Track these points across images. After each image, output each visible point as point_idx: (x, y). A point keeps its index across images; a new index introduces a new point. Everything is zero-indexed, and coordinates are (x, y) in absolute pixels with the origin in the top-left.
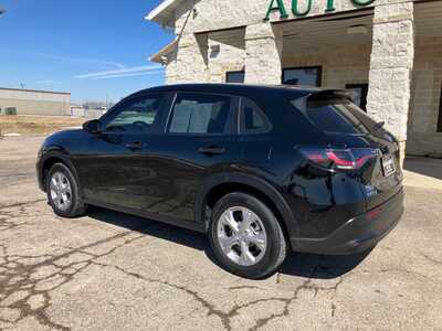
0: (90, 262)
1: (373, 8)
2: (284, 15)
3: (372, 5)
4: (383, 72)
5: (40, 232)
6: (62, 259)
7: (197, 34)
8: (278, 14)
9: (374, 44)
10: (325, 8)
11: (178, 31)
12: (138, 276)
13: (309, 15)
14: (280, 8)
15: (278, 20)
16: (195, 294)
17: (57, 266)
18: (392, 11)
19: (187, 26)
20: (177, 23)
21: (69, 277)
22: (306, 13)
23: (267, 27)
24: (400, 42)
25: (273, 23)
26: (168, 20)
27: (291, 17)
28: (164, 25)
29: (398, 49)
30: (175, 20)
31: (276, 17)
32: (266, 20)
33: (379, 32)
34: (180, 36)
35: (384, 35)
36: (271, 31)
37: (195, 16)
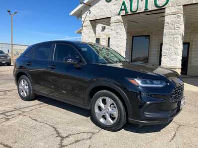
0: (20, 114)
1: (165, 8)
2: (127, 12)
3: (164, 7)
4: (169, 37)
5: (6, 102)
6: (9, 113)
7: (91, 21)
8: (124, 12)
9: (165, 24)
10: (144, 9)
11: (83, 19)
12: (36, 120)
13: (137, 12)
14: (125, 9)
15: (124, 14)
16: (55, 128)
17: (5, 115)
18: (174, 10)
19: (87, 17)
20: (83, 16)
21: (8, 119)
22: (136, 11)
23: (120, 17)
24: (177, 23)
25: (122, 16)
26: (79, 15)
27: (130, 13)
28: (78, 17)
29: (176, 27)
30: (82, 15)
31: (123, 13)
32: (119, 14)
33: (167, 19)
34: (84, 21)
35: (170, 21)
36: (121, 19)
37: (90, 13)
